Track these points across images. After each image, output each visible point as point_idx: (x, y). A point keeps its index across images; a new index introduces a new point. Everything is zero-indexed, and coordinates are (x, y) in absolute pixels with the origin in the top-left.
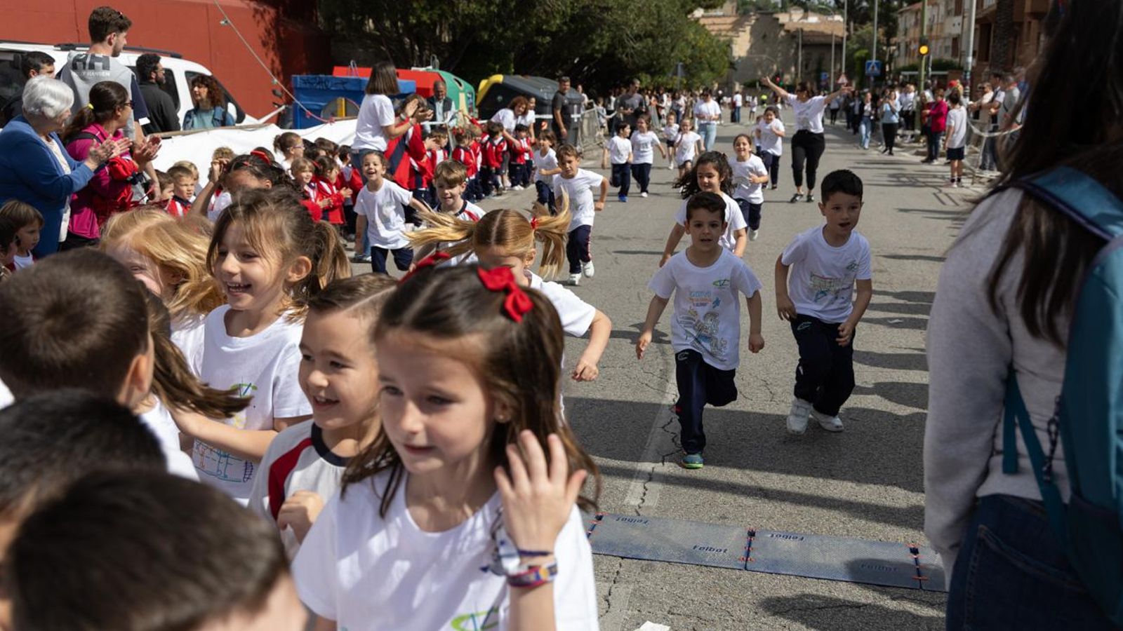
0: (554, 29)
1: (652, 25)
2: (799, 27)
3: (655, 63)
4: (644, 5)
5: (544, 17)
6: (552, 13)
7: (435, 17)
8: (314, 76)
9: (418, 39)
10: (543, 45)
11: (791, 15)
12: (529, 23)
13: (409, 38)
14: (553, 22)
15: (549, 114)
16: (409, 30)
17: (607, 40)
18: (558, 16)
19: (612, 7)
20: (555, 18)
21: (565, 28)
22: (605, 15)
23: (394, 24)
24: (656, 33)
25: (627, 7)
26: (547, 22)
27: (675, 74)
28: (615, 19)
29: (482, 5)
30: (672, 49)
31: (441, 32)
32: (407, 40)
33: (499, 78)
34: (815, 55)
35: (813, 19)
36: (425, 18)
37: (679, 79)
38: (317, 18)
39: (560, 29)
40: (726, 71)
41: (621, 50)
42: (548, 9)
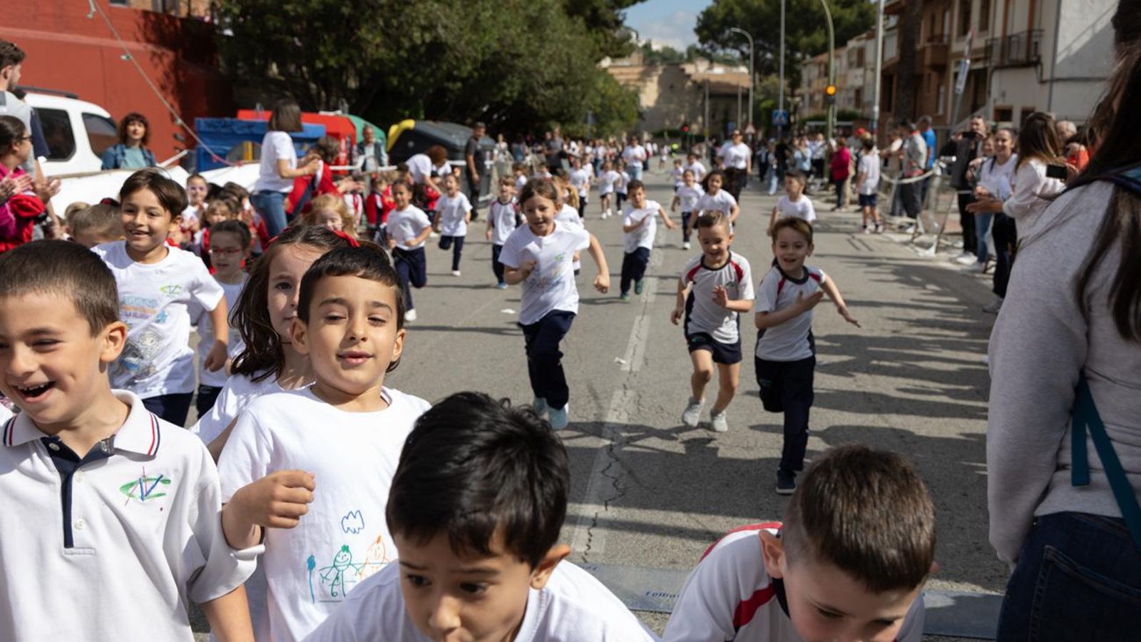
0: (465, 75)
1: (562, 72)
2: (706, 77)
3: (565, 111)
4: (554, 53)
5: (454, 63)
6: (463, 58)
7: (343, 62)
8: (218, 120)
9: (325, 84)
10: (452, 91)
11: (696, 66)
12: (439, 68)
13: (316, 83)
14: (463, 68)
15: (462, 159)
16: (315, 75)
17: (517, 87)
18: (468, 61)
19: (522, 55)
20: (465, 63)
21: (476, 74)
22: (516, 62)
23: (299, 67)
24: (566, 81)
25: (538, 54)
26: (458, 68)
27: (586, 122)
28: (527, 67)
29: (391, 50)
30: (583, 98)
31: (348, 78)
32: (313, 86)
33: (410, 124)
34: (722, 106)
35: (719, 70)
36: (332, 62)
37: (589, 128)
38: (218, 61)
39: (470, 76)
40: (635, 121)
41: (531, 97)
42: (458, 54)
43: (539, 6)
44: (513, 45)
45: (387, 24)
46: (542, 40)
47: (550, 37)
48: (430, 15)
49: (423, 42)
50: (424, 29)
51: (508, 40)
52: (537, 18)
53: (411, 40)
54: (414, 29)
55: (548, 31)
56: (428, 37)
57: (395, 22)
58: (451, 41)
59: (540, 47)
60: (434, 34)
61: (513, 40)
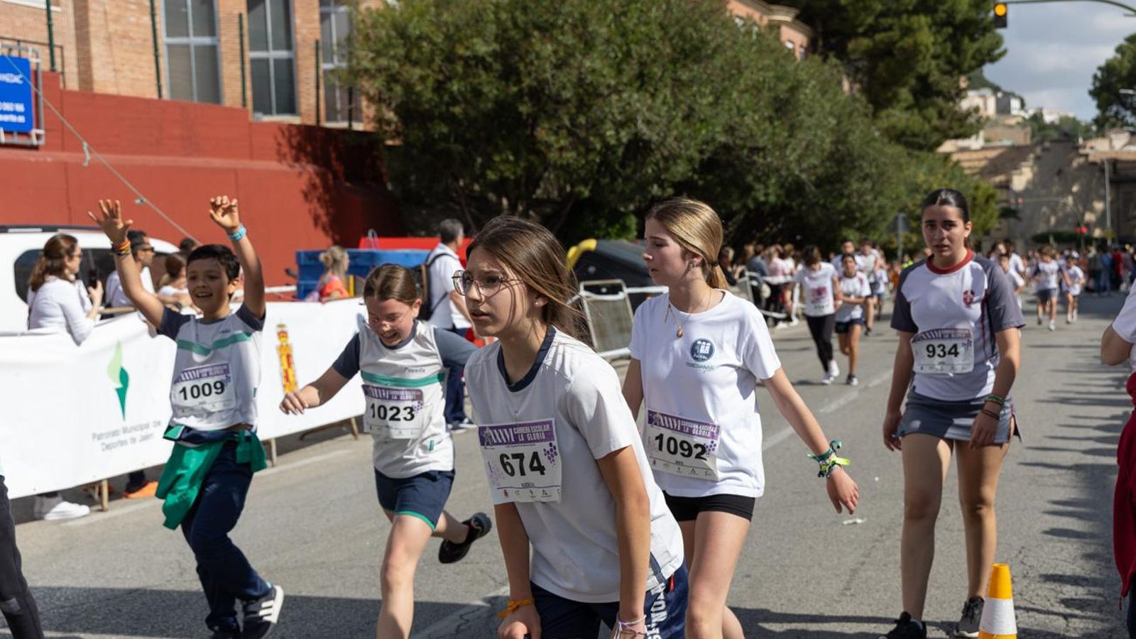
0: (678, 178)
5: (662, 165)
6: (674, 157)
14: (673, 169)
18: (681, 162)
19: (764, 149)
20: (675, 163)
22: (755, 158)
25: (786, 145)
26: (667, 169)
27: (894, 229)
28: (772, 162)
30: (875, 198)
33: (590, 244)
42: (666, 153)
43: (790, 84)
44: (752, 136)
45: (572, 120)
46: (792, 129)
47: (805, 125)
48: (628, 107)
49: (619, 140)
50: (619, 126)
51: (743, 132)
52: (787, 101)
53: (602, 137)
54: (609, 125)
55: (803, 117)
56: (625, 136)
57: (582, 120)
58: (655, 138)
59: (790, 136)
60: (633, 130)
61: (751, 130)
